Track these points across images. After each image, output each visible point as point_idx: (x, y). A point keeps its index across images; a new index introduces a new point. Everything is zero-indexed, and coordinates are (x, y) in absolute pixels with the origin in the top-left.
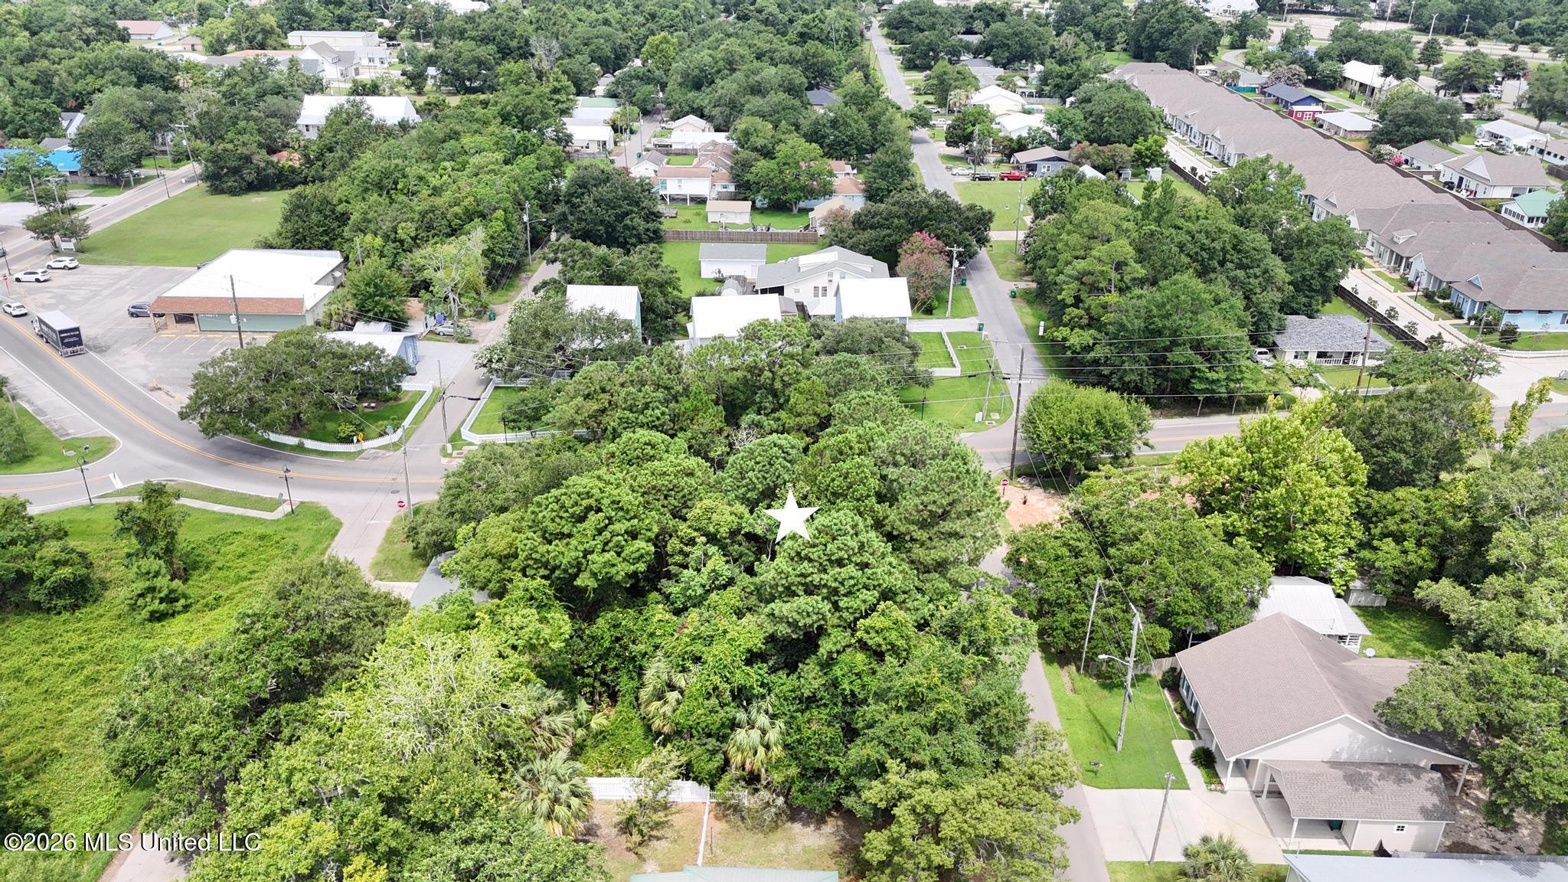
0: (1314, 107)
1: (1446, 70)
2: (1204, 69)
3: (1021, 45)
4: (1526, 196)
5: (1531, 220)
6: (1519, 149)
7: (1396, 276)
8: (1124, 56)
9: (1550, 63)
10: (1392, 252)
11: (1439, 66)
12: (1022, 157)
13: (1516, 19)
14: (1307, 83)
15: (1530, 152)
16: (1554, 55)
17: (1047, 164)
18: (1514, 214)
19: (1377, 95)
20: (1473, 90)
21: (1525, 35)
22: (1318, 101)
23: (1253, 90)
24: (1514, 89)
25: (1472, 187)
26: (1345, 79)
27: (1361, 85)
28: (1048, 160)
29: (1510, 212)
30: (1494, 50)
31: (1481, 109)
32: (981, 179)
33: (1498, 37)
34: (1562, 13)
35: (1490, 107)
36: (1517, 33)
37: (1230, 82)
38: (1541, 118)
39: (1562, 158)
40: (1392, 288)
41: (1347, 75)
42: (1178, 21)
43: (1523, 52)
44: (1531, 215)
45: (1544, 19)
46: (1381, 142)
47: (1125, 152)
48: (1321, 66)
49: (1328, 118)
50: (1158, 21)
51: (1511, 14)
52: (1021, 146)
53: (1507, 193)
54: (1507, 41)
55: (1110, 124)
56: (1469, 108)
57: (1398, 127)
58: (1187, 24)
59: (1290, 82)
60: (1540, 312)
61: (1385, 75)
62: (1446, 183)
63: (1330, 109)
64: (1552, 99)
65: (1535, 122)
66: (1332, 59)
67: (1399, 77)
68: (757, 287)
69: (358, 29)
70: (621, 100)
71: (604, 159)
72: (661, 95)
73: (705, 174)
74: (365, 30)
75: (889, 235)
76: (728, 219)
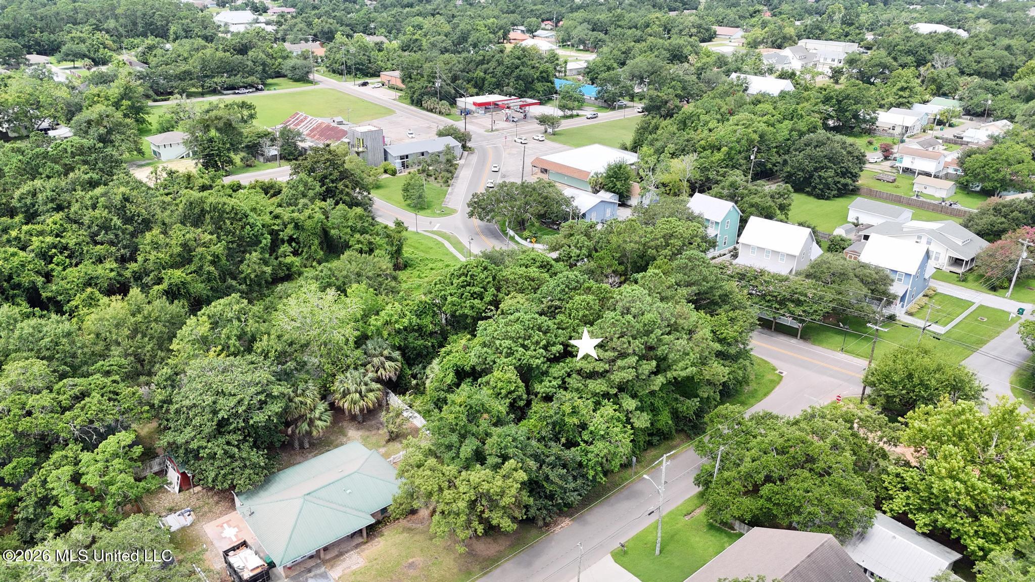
68: (860, 233)
69: (850, 41)
70: (963, 103)
71: (898, 138)
72: (990, 102)
73: (935, 157)
74: (853, 42)
75: (1002, 223)
76: (929, 191)
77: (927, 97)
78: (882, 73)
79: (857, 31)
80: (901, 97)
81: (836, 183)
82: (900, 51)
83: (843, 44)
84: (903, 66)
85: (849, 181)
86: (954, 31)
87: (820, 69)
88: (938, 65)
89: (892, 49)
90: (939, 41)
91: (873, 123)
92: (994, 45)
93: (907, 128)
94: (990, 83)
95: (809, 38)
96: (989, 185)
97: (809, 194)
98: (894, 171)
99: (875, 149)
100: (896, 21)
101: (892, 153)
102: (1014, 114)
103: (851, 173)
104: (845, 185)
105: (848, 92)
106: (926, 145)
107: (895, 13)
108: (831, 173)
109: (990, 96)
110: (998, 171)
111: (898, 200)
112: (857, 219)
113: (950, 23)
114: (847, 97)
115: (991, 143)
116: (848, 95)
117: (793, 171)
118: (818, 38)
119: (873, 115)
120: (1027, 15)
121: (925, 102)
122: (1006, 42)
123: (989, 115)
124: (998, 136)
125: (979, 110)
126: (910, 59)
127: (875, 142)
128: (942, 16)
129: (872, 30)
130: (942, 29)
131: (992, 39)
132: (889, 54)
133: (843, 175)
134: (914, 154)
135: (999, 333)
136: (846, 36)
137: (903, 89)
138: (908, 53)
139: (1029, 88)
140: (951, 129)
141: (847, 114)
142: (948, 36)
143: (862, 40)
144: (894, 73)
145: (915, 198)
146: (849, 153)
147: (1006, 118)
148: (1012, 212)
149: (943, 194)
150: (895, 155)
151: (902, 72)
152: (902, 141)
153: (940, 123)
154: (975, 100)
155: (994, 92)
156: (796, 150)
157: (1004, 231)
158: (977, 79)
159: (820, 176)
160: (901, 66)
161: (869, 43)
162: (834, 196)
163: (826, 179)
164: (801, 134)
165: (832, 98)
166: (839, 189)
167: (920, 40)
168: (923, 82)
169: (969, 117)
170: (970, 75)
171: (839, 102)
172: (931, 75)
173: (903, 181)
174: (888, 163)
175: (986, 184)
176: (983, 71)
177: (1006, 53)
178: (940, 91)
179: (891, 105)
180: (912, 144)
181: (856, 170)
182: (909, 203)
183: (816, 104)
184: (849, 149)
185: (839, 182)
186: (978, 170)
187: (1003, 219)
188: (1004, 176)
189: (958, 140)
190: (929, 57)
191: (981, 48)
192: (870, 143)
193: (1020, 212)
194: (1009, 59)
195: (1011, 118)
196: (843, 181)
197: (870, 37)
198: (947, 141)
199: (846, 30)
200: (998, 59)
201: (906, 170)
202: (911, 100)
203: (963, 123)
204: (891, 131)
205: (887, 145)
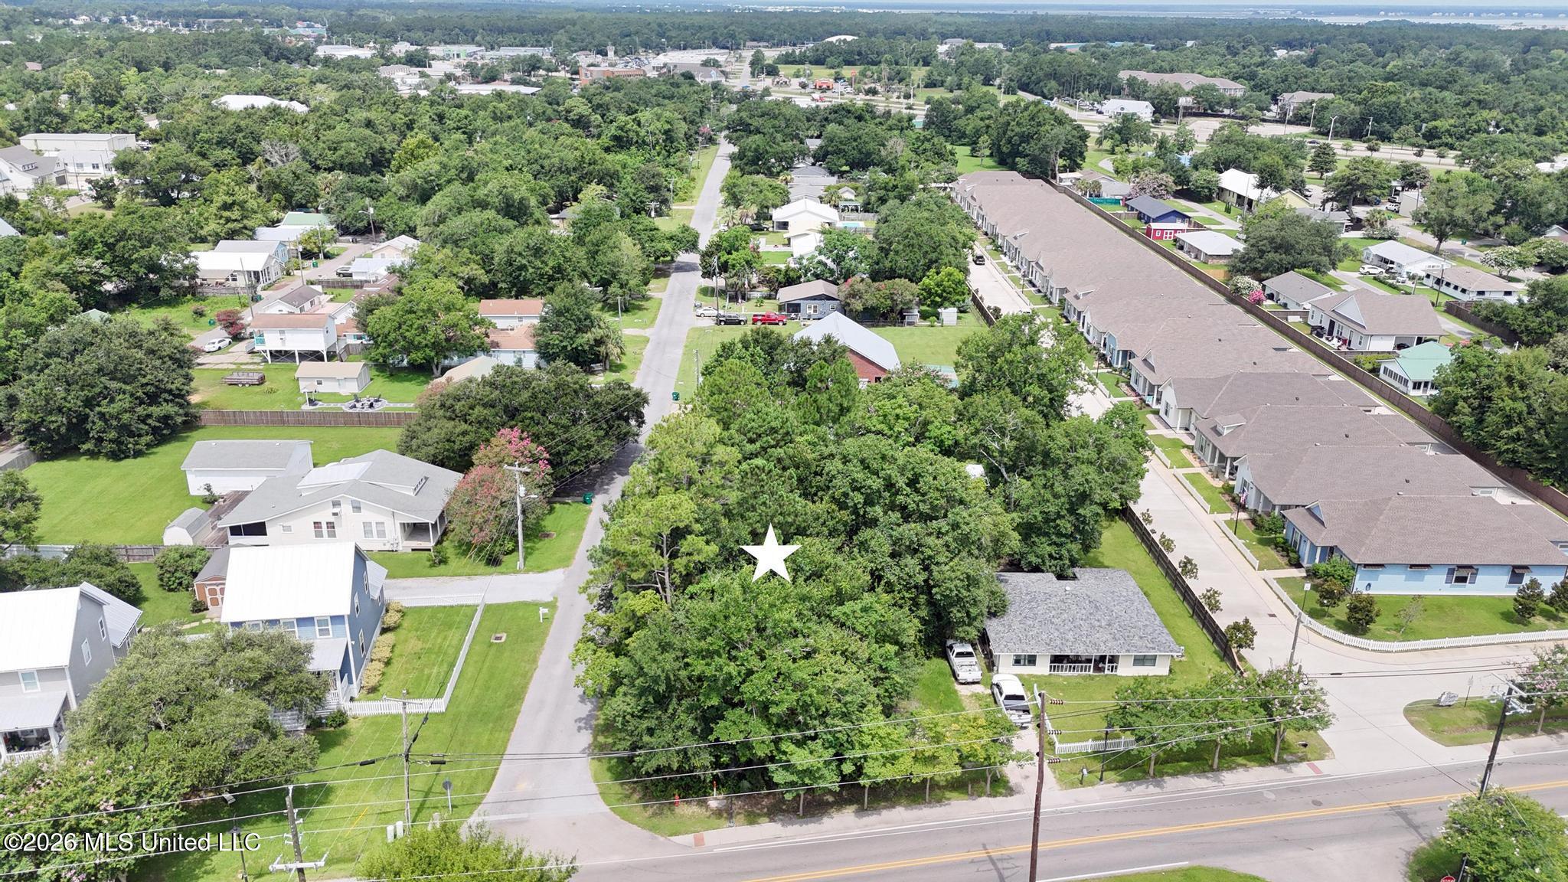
0: (1179, 225)
1: (1335, 179)
2: (1067, 178)
3: (860, 152)
4: (1415, 350)
5: (1417, 385)
6: (1412, 278)
7: (1218, 484)
8: (989, 162)
9: (1456, 169)
10: (1215, 448)
11: (1330, 174)
12: (786, 294)
13: (1423, 121)
14: (1178, 194)
15: (1425, 281)
16: (1461, 161)
17: (813, 303)
18: (1396, 376)
19: (1255, 209)
20: (1365, 202)
21: (1432, 138)
22: (1184, 217)
23: (1117, 202)
24: (1412, 200)
25: (1346, 335)
26: (1222, 190)
27: (1239, 196)
28: (814, 298)
29: (1390, 373)
30: (1394, 155)
31: (1372, 226)
32: (727, 323)
33: (1403, 140)
34: (1471, 115)
35: (1382, 224)
36: (1424, 136)
37: (1092, 194)
38: (1441, 237)
39: (1464, 291)
40: (1208, 507)
41: (1223, 185)
42: (1039, 124)
43: (1429, 159)
44: (1418, 379)
45: (1452, 121)
46: (1241, 272)
47: (905, 289)
48: (1195, 175)
49: (1191, 238)
50: (1018, 124)
51: (1417, 116)
52: (790, 280)
53: (1389, 345)
54: (1413, 145)
55: (897, 253)
56: (1357, 224)
57: (1262, 253)
58: (1047, 127)
59: (1156, 195)
60: (1412, 566)
61: (1261, 186)
62: (1314, 328)
63: (1199, 227)
64: (1451, 216)
65: (1431, 240)
66: (1206, 167)
67: (1278, 189)
68: (220, 524)
69: (118, 131)
70: (333, 217)
71: (246, 296)
72: (371, 210)
73: (319, 323)
74: (126, 132)
75: (464, 433)
76: (327, 388)
77: (274, 214)
78: (187, 181)
79: (127, 114)
80: (228, 220)
81: (143, 420)
82: (208, 141)
83: (107, 136)
84: (220, 166)
85: (169, 409)
86: (284, 104)
87: (72, 185)
88: (275, 159)
89: (190, 137)
90: (264, 120)
91: (194, 277)
92: (348, 121)
93: (256, 273)
94: (361, 180)
95: (40, 131)
96: (418, 356)
97: (93, 455)
98: (257, 359)
99: (212, 323)
100: (189, 94)
101: (243, 327)
102: (412, 224)
103: (170, 392)
104: (166, 419)
105: (121, 226)
106: (298, 299)
107: (183, 81)
108: (123, 402)
109: (368, 200)
110: (424, 329)
111: (279, 421)
112: (208, 488)
113: (275, 93)
114: (123, 236)
115: (395, 281)
116: (125, 232)
117: (36, 418)
118: (56, 131)
119: (186, 262)
120: (377, 76)
121: (273, 223)
122: (363, 115)
123: (379, 229)
124: (402, 266)
125: (360, 225)
126: (226, 154)
127: (207, 310)
128: (259, 82)
129: (154, 111)
130: (262, 102)
131: (342, 111)
132: (190, 148)
133: (153, 399)
134: (281, 324)
135: (535, 661)
136: (111, 123)
137: (226, 207)
138: (221, 143)
139: (419, 181)
140: (328, 262)
141: (134, 267)
142: (275, 111)
143: (141, 128)
144: (207, 180)
145: (307, 407)
146: (151, 352)
147: (403, 233)
148: (472, 408)
149: (352, 388)
150: (249, 330)
151: (219, 177)
152: (256, 299)
153: (307, 255)
154: (349, 210)
155: (375, 194)
156: (30, 369)
157: (472, 447)
158: (341, 176)
159: (102, 416)
160: (216, 165)
161: (153, 132)
162: (149, 446)
163: (117, 418)
164: (35, 331)
165: (92, 241)
166: (155, 431)
167: (232, 121)
168: (260, 188)
169: (350, 238)
170: (330, 170)
171: (110, 247)
172: (267, 178)
173: (279, 377)
174: (242, 347)
175: (413, 356)
176: (346, 161)
177: (368, 132)
178: (293, 202)
179: (217, 238)
180: (273, 305)
181: (177, 384)
182: (301, 421)
183: (63, 258)
184: (150, 343)
185: (149, 416)
186: (393, 336)
187: (465, 427)
188: (436, 336)
189: (344, 282)
190: (257, 148)
191: (330, 128)
192: (200, 314)
193: (485, 406)
194: (376, 142)
195: (411, 231)
196: (155, 410)
197: (153, 123)
198: (328, 285)
199: (107, 112)
200: (361, 141)
201: (277, 355)
202: (249, 223)
203: (345, 249)
204: (231, 283)
205: (229, 314)
